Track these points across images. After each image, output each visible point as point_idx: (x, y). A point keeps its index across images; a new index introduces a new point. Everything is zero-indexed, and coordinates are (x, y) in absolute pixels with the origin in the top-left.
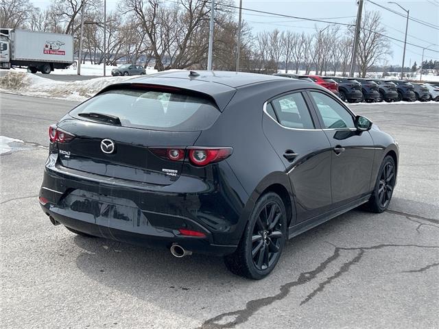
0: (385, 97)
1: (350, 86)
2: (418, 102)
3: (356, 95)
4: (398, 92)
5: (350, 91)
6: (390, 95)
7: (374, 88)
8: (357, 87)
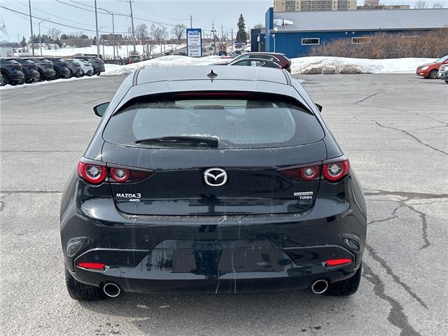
0: (44, 77)
1: (11, 66)
2: (74, 78)
3: (18, 76)
4: (55, 70)
5: (12, 72)
6: (48, 73)
7: (33, 67)
8: (17, 68)
